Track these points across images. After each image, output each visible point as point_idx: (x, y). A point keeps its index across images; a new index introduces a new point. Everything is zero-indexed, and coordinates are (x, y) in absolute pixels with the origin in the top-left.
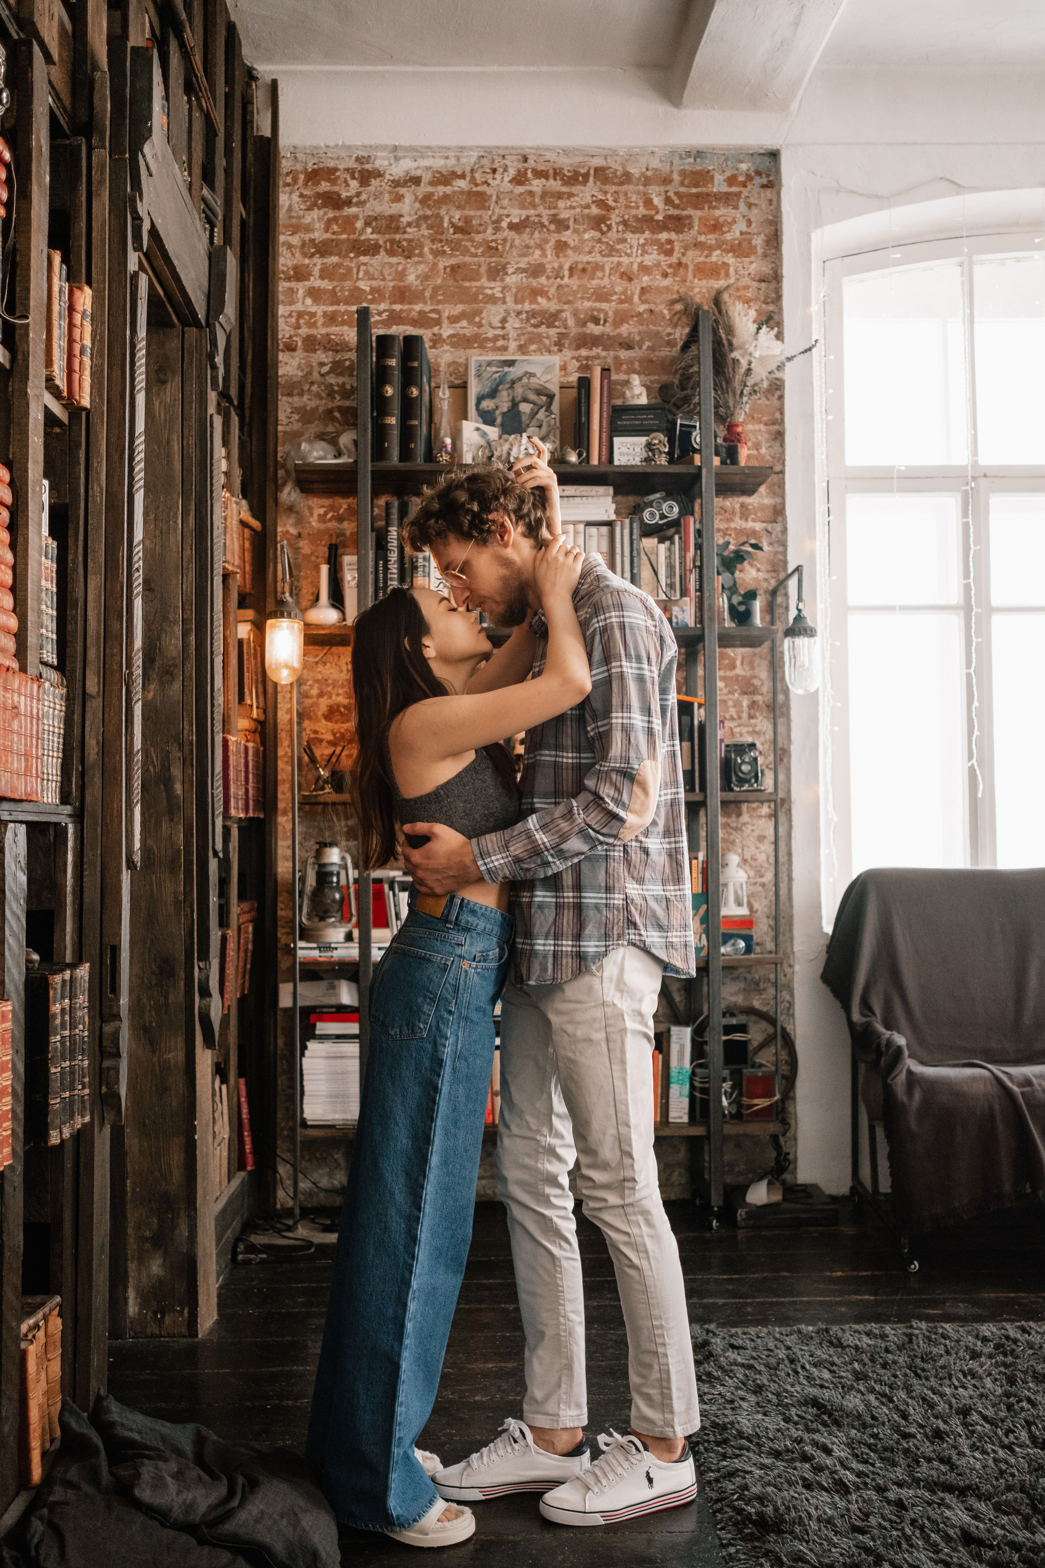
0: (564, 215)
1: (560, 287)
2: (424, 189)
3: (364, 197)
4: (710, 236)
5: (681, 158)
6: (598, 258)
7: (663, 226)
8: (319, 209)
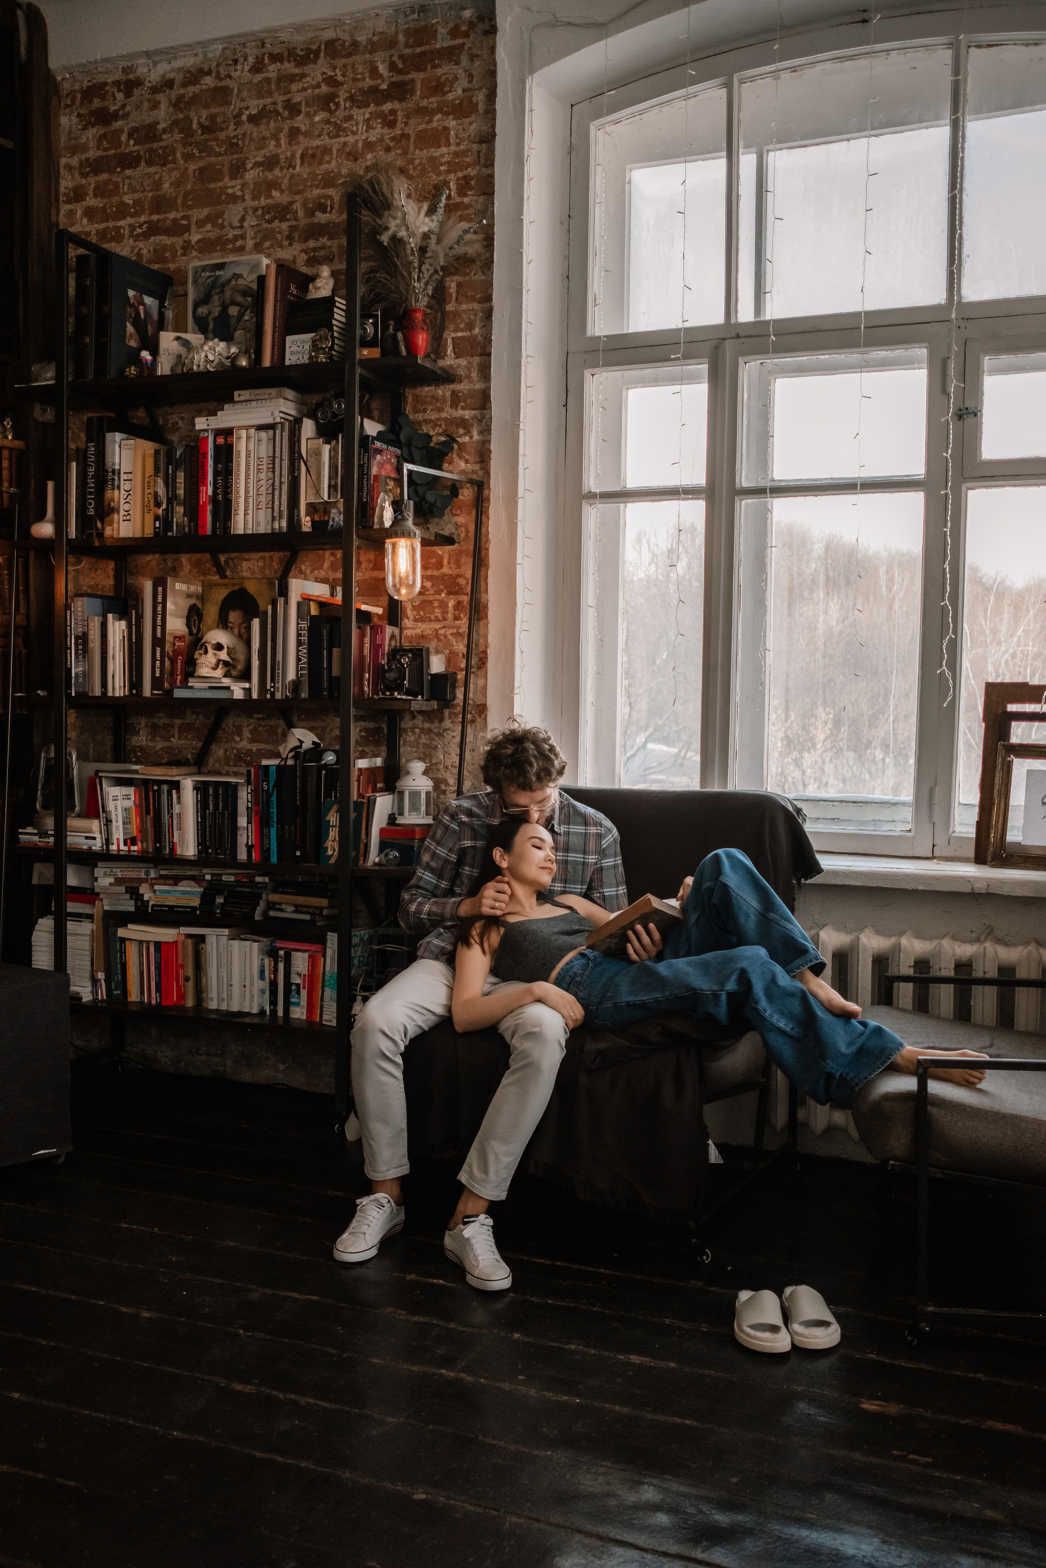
0: (297, 98)
1: (292, 176)
2: (177, 91)
3: (128, 108)
4: (431, 100)
5: (406, 16)
6: (326, 141)
7: (387, 96)
8: (93, 126)
